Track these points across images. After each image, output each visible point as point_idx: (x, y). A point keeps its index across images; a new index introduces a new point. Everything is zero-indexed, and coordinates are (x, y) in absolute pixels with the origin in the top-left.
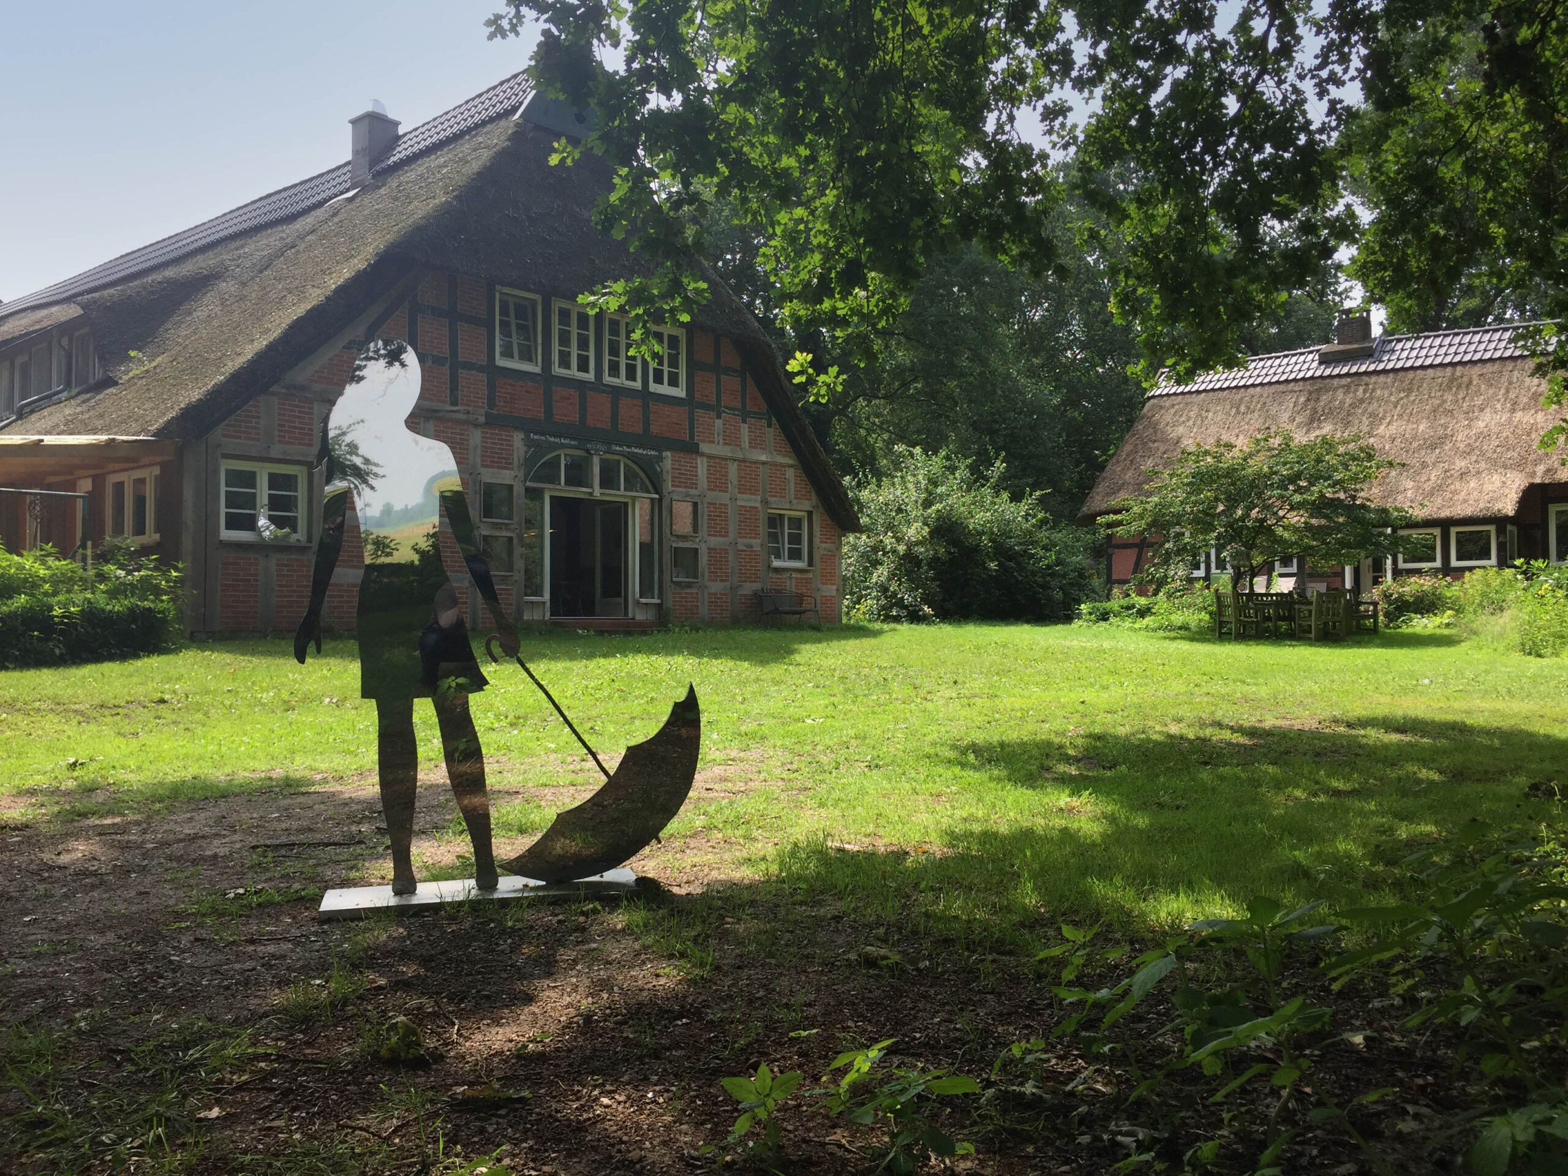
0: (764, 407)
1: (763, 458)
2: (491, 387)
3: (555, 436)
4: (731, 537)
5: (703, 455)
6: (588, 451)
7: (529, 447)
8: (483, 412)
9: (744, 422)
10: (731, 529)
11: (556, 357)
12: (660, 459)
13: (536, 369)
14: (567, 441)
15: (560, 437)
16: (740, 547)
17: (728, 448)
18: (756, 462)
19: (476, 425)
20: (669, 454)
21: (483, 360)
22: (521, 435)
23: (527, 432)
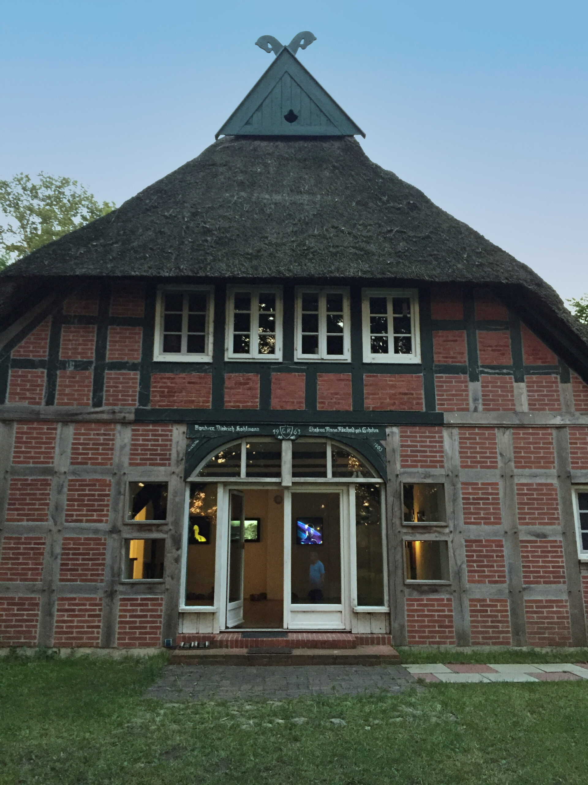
0: (553, 358)
1: (558, 421)
2: (145, 383)
3: (228, 425)
4: (506, 524)
5: (450, 426)
6: (274, 436)
7: (191, 439)
8: (133, 409)
9: (519, 380)
10: (504, 513)
11: (229, 343)
12: (384, 436)
13: (206, 358)
14: (245, 429)
15: (235, 425)
16: (522, 537)
17: (494, 414)
18: (545, 427)
19: (125, 423)
20: (395, 430)
21: (138, 357)
22: (183, 428)
23: (190, 425)
